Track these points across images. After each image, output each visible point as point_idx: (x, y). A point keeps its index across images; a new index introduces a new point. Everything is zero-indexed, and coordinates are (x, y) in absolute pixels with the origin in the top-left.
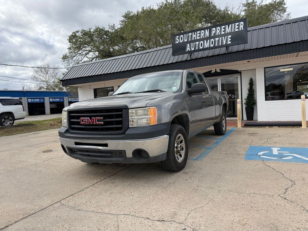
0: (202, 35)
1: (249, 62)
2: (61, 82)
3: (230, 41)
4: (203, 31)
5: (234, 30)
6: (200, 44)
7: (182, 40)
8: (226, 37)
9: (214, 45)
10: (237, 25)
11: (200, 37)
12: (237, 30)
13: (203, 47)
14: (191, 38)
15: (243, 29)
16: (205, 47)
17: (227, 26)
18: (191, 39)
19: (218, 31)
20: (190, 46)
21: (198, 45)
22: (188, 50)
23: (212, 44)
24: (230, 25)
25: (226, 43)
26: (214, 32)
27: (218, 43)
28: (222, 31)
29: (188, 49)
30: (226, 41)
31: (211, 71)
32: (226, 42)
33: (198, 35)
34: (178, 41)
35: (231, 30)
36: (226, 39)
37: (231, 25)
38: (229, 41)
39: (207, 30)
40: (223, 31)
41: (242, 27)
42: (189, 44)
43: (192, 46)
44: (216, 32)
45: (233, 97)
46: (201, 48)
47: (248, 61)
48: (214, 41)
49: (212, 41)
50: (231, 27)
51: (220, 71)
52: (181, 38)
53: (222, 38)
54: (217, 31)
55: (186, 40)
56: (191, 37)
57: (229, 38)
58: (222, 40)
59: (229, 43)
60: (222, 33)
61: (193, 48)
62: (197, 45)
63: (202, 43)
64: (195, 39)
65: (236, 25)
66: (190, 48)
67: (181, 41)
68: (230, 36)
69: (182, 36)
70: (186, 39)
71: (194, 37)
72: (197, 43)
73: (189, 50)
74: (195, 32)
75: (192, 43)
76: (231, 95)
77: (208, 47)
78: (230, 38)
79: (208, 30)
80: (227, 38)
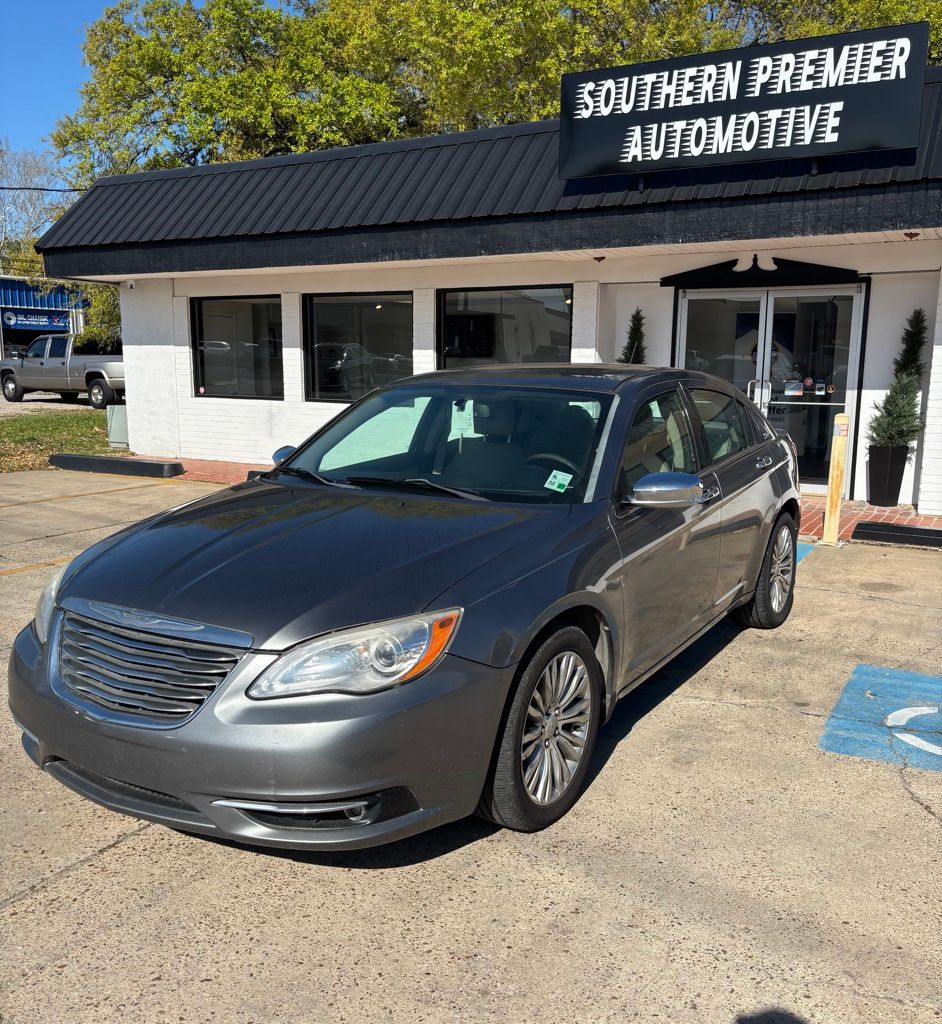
0: (707, 86)
1: (911, 236)
2: (41, 255)
3: (834, 130)
4: (711, 69)
5: (860, 78)
6: (693, 134)
7: (607, 105)
8: (818, 107)
9: (757, 144)
10: (880, 53)
11: (694, 100)
12: (874, 77)
13: (705, 150)
14: (652, 99)
15: (903, 75)
16: (714, 152)
17: (830, 52)
18: (651, 105)
19: (785, 76)
20: (643, 140)
21: (683, 136)
22: (635, 157)
23: (749, 139)
24: (846, 49)
25: (814, 138)
26: (762, 78)
27: (776, 136)
28: (804, 77)
29: (634, 151)
30: (817, 127)
31: (734, 262)
32: (816, 132)
33: (688, 86)
34: (591, 109)
35: (847, 74)
36: (819, 121)
37: (851, 50)
38: (829, 129)
39: (729, 65)
40: (810, 78)
41: (899, 62)
42: (638, 129)
43: (654, 137)
44: (771, 78)
45: (820, 389)
46: (696, 151)
47: (906, 234)
48: (761, 122)
49: (751, 124)
50: (849, 62)
51: (773, 267)
52: (603, 94)
53: (797, 112)
54: (778, 72)
55: (626, 109)
56: (652, 94)
57: (832, 114)
58: (795, 123)
59: (831, 138)
60: (802, 88)
61: (657, 148)
62: (678, 134)
63: (700, 130)
64: (671, 105)
65: (874, 53)
66: (643, 145)
67: (605, 111)
68: (838, 106)
69: (610, 84)
70: (627, 102)
71: (668, 96)
72: (680, 125)
73: (640, 159)
74: (676, 72)
75: (655, 126)
76: (815, 382)
77: (729, 150)
78: (837, 114)
79: (739, 63)
80: (821, 115)
